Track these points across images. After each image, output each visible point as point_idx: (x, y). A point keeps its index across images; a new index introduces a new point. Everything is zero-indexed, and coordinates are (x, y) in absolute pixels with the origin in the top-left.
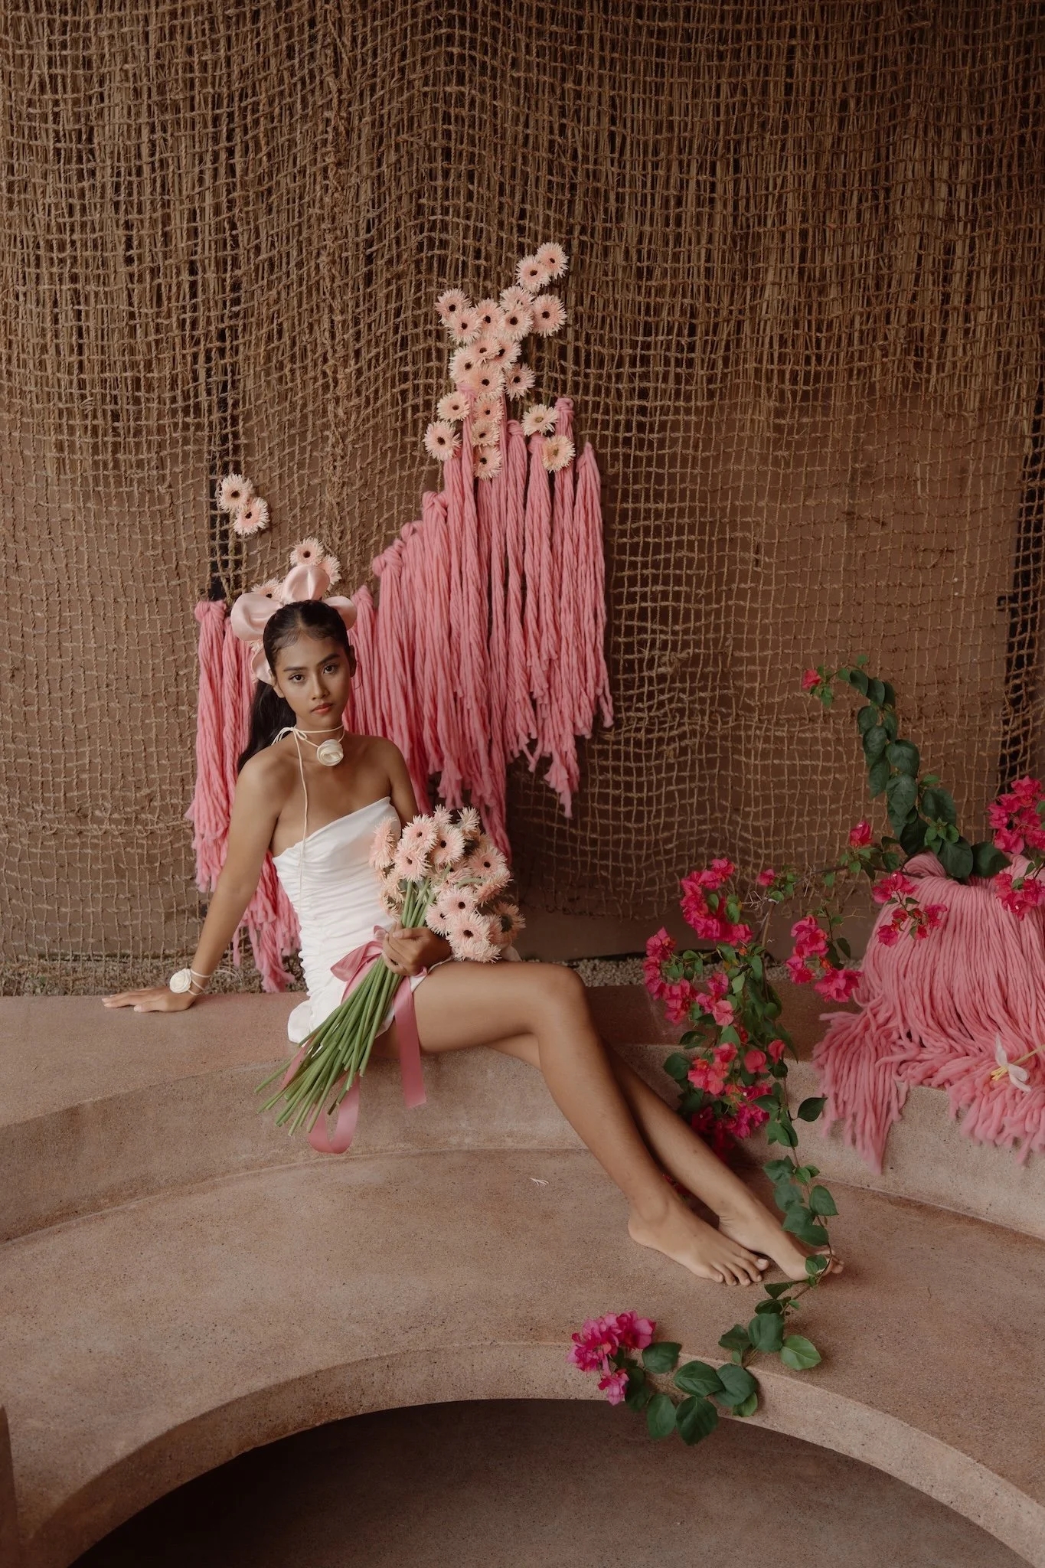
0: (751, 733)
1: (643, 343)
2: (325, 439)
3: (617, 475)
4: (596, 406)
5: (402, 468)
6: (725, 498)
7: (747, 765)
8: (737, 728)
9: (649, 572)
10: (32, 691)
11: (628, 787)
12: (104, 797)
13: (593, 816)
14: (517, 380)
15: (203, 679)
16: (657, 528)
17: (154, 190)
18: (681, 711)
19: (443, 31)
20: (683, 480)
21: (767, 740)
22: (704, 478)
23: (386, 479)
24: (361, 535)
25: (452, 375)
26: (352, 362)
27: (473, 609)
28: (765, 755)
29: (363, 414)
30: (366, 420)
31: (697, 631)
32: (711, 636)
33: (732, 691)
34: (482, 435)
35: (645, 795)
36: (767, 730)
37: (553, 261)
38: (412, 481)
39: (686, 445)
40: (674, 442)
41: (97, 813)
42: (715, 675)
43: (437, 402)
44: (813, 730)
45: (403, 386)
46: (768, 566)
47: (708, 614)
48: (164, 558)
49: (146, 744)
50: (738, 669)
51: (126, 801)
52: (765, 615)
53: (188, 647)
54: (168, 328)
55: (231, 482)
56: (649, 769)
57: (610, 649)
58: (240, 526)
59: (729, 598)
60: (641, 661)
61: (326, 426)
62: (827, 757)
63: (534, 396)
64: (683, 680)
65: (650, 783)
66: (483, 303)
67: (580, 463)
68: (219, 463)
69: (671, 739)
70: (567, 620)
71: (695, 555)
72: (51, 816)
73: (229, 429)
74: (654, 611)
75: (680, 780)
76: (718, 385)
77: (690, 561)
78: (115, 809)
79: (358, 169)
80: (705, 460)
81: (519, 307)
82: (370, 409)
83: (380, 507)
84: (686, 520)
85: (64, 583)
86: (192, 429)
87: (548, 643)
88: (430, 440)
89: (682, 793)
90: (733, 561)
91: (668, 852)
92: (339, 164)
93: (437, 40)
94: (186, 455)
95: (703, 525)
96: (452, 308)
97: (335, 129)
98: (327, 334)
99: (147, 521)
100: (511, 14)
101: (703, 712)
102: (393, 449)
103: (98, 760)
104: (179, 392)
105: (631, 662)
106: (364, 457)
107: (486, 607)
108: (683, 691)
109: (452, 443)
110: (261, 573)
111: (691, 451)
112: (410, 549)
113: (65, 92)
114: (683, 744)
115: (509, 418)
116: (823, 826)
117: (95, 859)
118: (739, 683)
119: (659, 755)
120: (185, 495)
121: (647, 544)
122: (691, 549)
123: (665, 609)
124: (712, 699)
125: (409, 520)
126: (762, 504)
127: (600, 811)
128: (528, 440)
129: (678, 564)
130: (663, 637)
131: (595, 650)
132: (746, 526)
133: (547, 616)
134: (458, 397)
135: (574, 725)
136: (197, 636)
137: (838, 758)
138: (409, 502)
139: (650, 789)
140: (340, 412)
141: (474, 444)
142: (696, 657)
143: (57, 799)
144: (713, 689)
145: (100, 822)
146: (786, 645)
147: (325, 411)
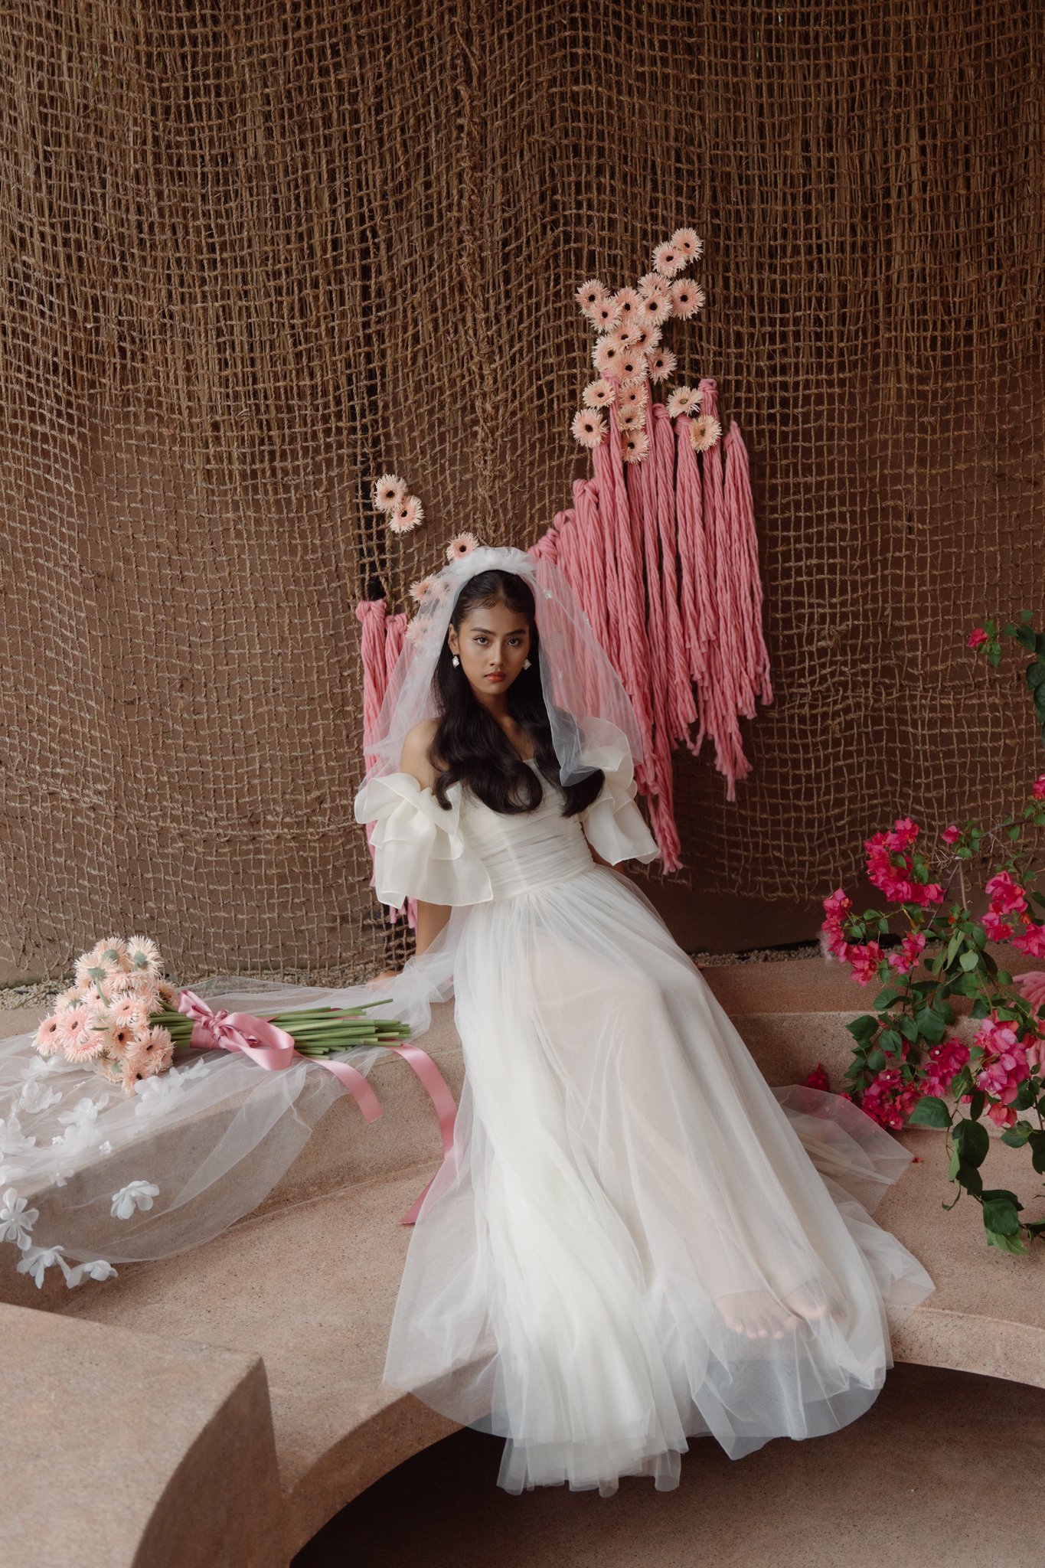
0: (917, 703)
1: (781, 319)
2: (475, 434)
3: (763, 452)
4: (738, 383)
5: (551, 458)
6: (873, 467)
7: (914, 736)
8: (901, 698)
9: (802, 545)
10: (201, 699)
11: (796, 764)
12: (275, 801)
13: (762, 796)
14: (660, 364)
15: (367, 679)
16: (808, 502)
17: (299, 204)
18: (844, 684)
19: (567, 33)
20: (830, 452)
21: (933, 709)
22: (851, 449)
23: (536, 470)
24: (515, 526)
25: (595, 364)
26: (497, 358)
27: (630, 593)
28: (932, 724)
29: (511, 407)
30: (513, 414)
31: (854, 602)
32: (869, 606)
33: (894, 661)
34: (629, 420)
35: (813, 771)
36: (933, 698)
37: (687, 245)
38: (561, 472)
39: (831, 418)
40: (819, 415)
41: (269, 818)
42: (875, 646)
43: (582, 390)
44: (980, 697)
45: (548, 378)
46: (922, 532)
47: (865, 585)
48: (326, 562)
49: (315, 746)
50: (898, 639)
51: (298, 806)
52: (922, 583)
53: (352, 648)
54: (317, 337)
55: (385, 483)
56: (815, 745)
57: (769, 625)
58: (397, 525)
59: (884, 567)
60: (800, 636)
61: (475, 422)
62: (996, 722)
63: (677, 379)
64: (844, 653)
65: (817, 759)
66: (622, 291)
67: (727, 442)
68: (372, 464)
69: (836, 714)
70: (724, 598)
71: (848, 526)
72: (225, 823)
73: (381, 431)
74: (810, 584)
75: (848, 755)
76: (859, 356)
77: (843, 532)
78: (287, 813)
79: (493, 171)
80: (852, 432)
81: (658, 293)
82: (517, 403)
83: (532, 499)
84: (836, 492)
85: (228, 591)
86: (345, 432)
87: (706, 624)
88: (577, 428)
89: (850, 768)
90: (885, 530)
91: (840, 829)
92: (474, 168)
93: (563, 44)
94: (340, 458)
95: (853, 496)
96: (592, 298)
97: (469, 134)
98: (471, 332)
99: (306, 526)
100: (632, 12)
101: (866, 685)
102: (542, 441)
103: (268, 765)
104: (331, 398)
105: (790, 638)
106: (514, 448)
107: (642, 592)
108: (845, 663)
109: (599, 430)
110: (418, 571)
111: (836, 423)
112: (564, 539)
113: (210, 118)
114: (848, 718)
115: (654, 402)
116: (997, 794)
117: (269, 865)
118: (900, 653)
119: (824, 731)
120: (342, 498)
121: (798, 519)
122: (843, 520)
123: (821, 583)
124: (875, 670)
125: (561, 509)
126: (911, 471)
127: (768, 790)
128: (674, 422)
129: (831, 537)
130: (821, 610)
131: (754, 628)
132: (897, 495)
133: (704, 596)
134: (602, 385)
135: (736, 705)
136: (360, 635)
137: (1007, 723)
138: (560, 491)
139: (817, 766)
140: (488, 407)
141: (621, 429)
142: (855, 628)
143: (229, 806)
144: (875, 661)
145: (273, 826)
146: (946, 611)
147: (473, 407)
